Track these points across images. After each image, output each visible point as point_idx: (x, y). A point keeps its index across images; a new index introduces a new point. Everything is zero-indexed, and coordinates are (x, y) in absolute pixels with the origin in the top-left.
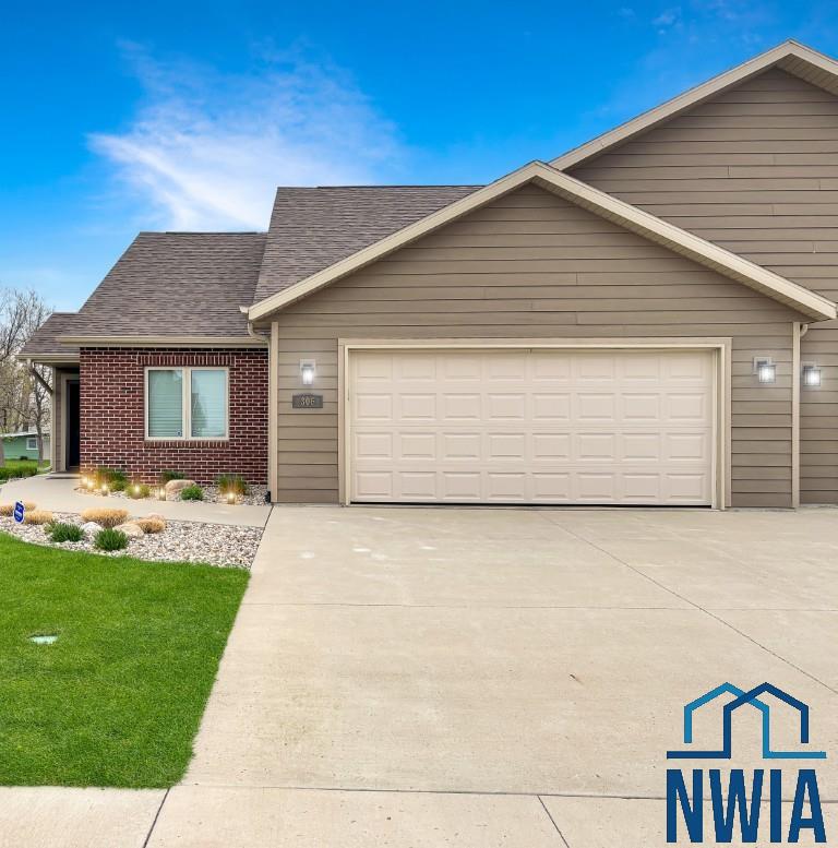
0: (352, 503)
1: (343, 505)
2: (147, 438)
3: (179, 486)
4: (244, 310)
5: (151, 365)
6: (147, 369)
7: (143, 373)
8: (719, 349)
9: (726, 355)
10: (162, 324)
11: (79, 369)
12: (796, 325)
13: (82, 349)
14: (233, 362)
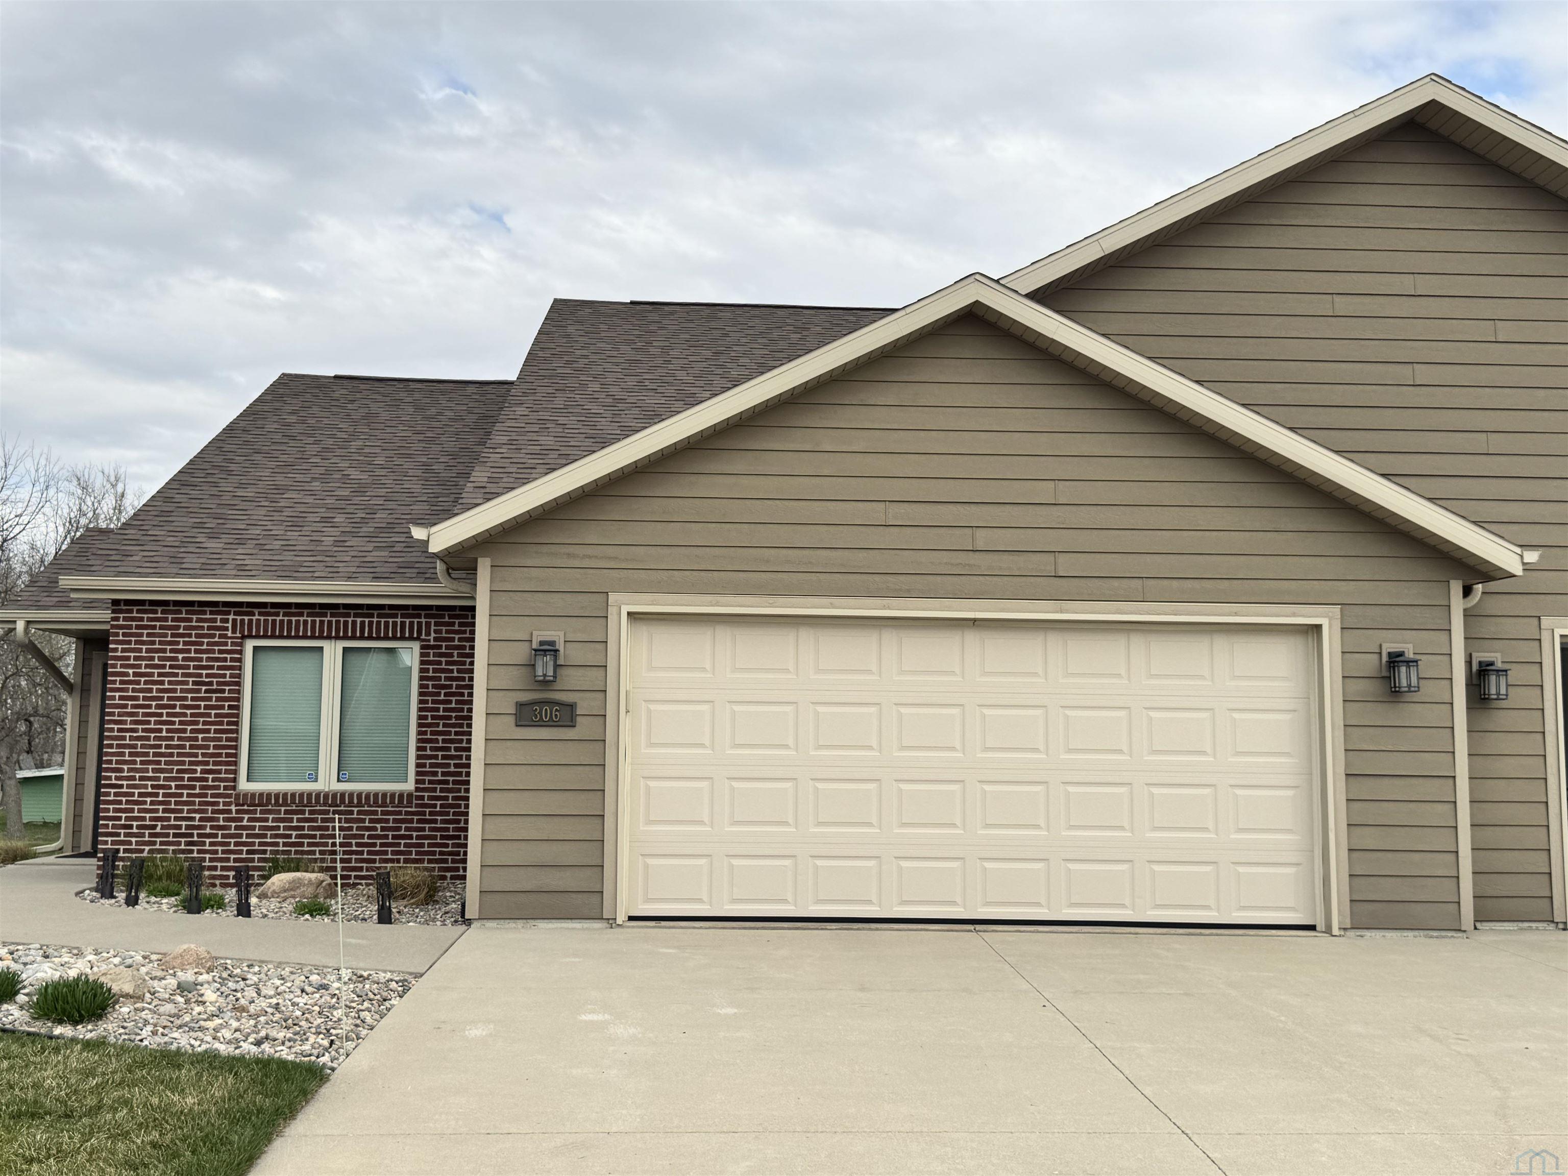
0: (631, 918)
1: (611, 922)
2: (244, 785)
3: (294, 886)
4: (418, 533)
5: (258, 637)
6: (250, 645)
7: (240, 652)
8: (1318, 627)
9: (1331, 639)
10: (288, 556)
11: (107, 642)
12: (1456, 588)
13: (116, 602)
14: (428, 634)
